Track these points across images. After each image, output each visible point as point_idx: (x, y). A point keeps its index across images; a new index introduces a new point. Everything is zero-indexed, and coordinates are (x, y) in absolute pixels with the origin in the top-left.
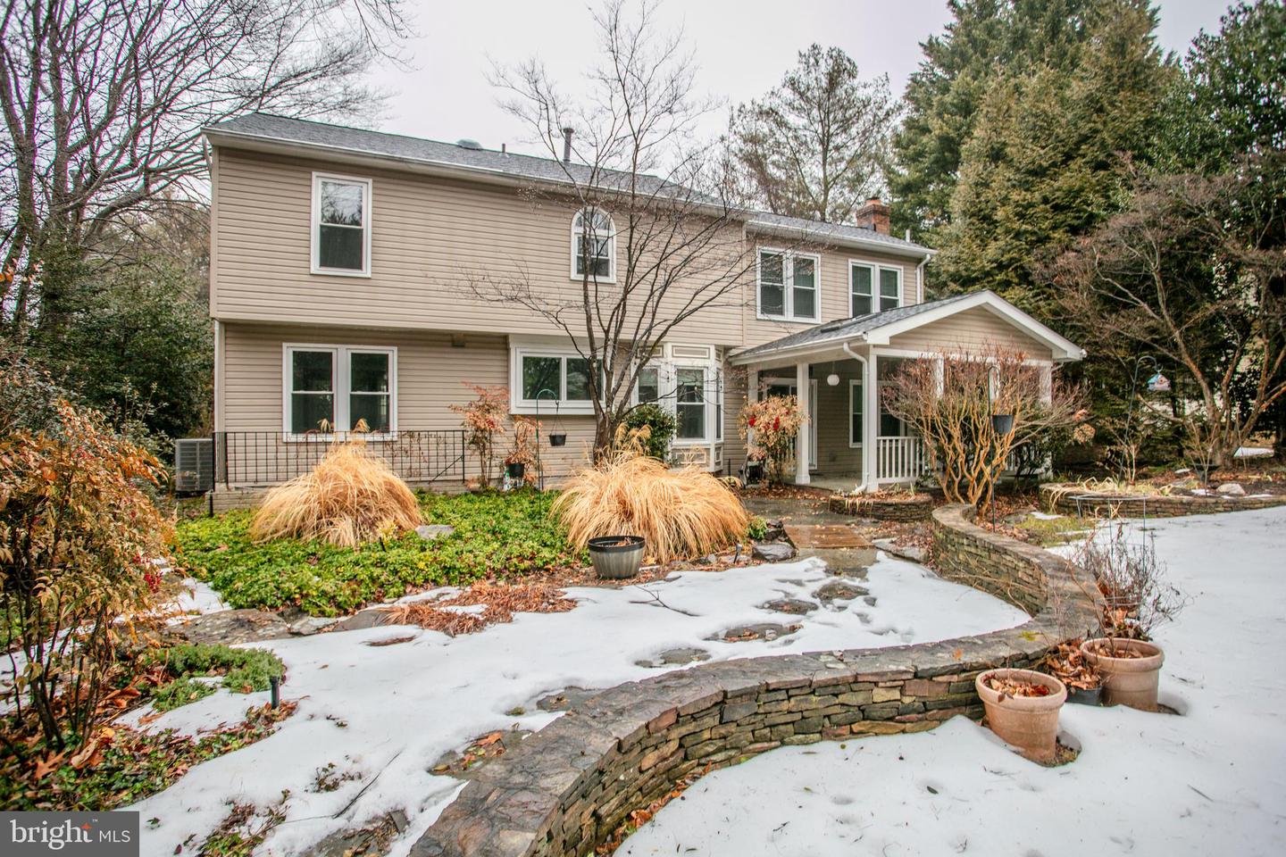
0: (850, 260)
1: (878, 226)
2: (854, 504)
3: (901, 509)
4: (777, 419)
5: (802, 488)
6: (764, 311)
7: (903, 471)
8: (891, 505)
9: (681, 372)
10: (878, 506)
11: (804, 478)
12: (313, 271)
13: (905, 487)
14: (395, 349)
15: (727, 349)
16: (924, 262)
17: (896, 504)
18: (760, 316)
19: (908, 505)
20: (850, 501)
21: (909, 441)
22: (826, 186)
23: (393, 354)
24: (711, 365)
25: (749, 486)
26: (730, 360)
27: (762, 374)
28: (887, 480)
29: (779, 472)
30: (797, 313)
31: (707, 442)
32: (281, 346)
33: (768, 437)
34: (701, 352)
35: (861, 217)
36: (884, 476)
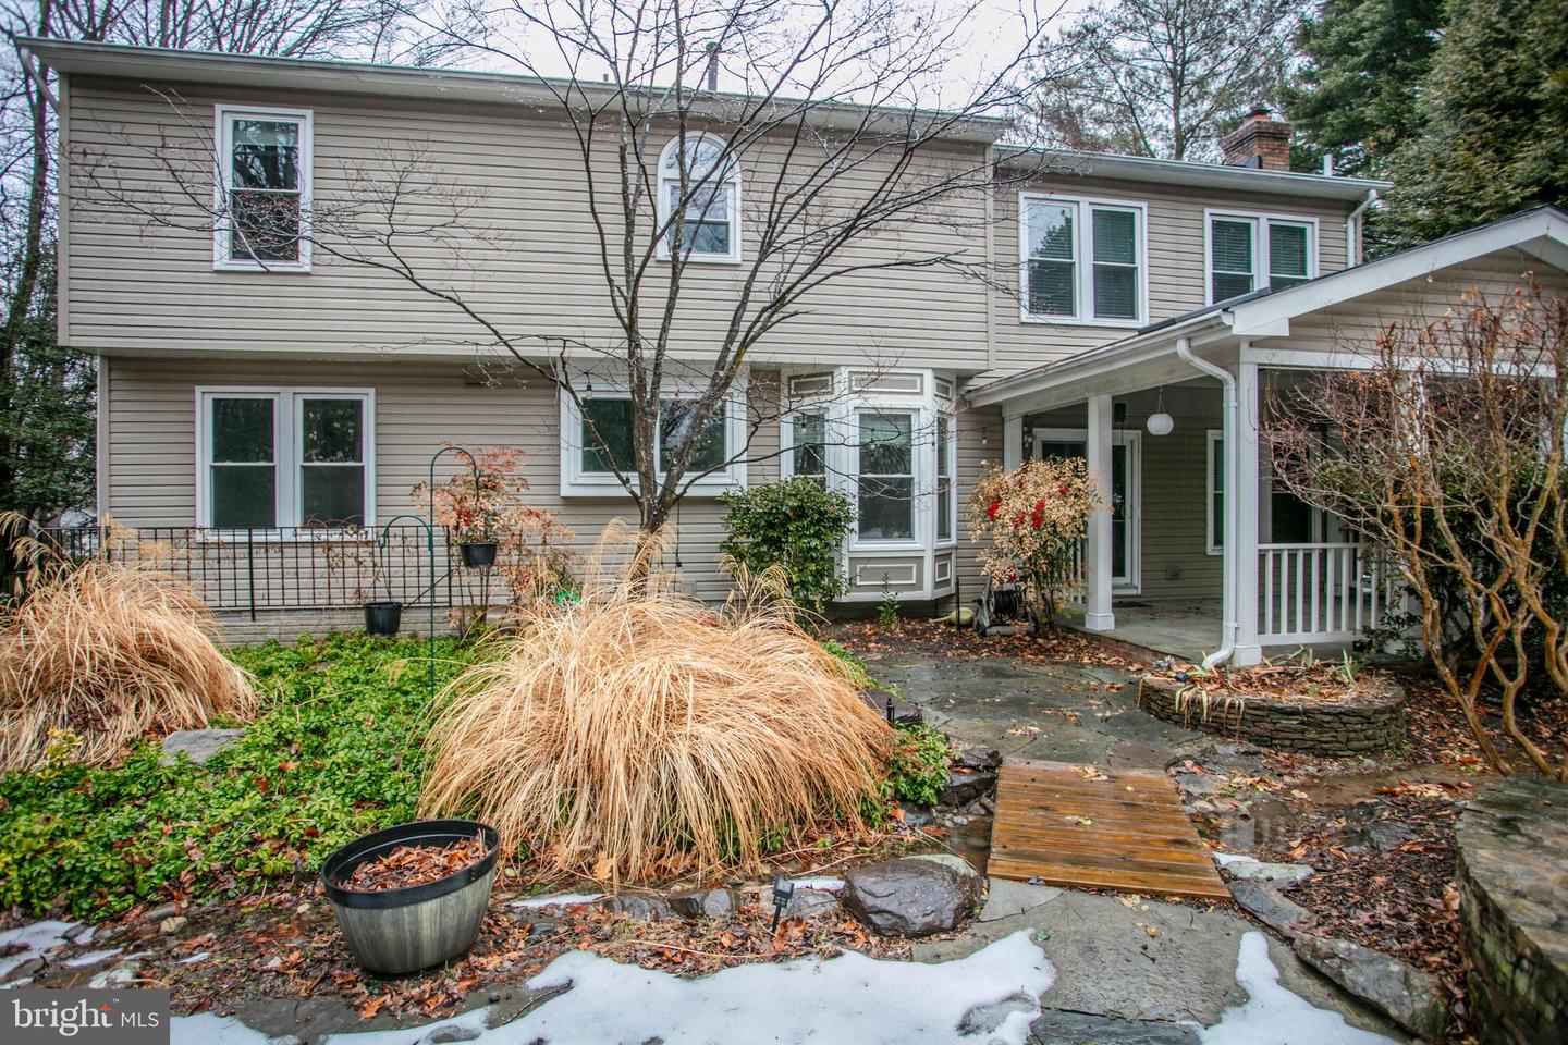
0: (1208, 211)
1: (1267, 160)
2: (1195, 703)
3: (1320, 726)
4: (1041, 505)
5: (1096, 639)
6: (1033, 308)
7: (1322, 616)
8: (1294, 713)
9: (869, 419)
10: (1260, 713)
11: (1101, 619)
12: (217, 266)
13: (1328, 654)
14: (372, 391)
15: (963, 377)
16: (1363, 207)
17: (1306, 712)
18: (1025, 316)
19: (1340, 715)
20: (1188, 695)
21: (1338, 553)
22: (1181, 140)
23: (368, 398)
24: (925, 404)
25: (994, 630)
26: (968, 397)
27: (1030, 422)
28: (1284, 638)
29: (1050, 606)
30: (1101, 309)
31: (917, 546)
32: (193, 391)
33: (1021, 541)
34: (909, 384)
35: (1234, 148)
36: (1276, 630)
